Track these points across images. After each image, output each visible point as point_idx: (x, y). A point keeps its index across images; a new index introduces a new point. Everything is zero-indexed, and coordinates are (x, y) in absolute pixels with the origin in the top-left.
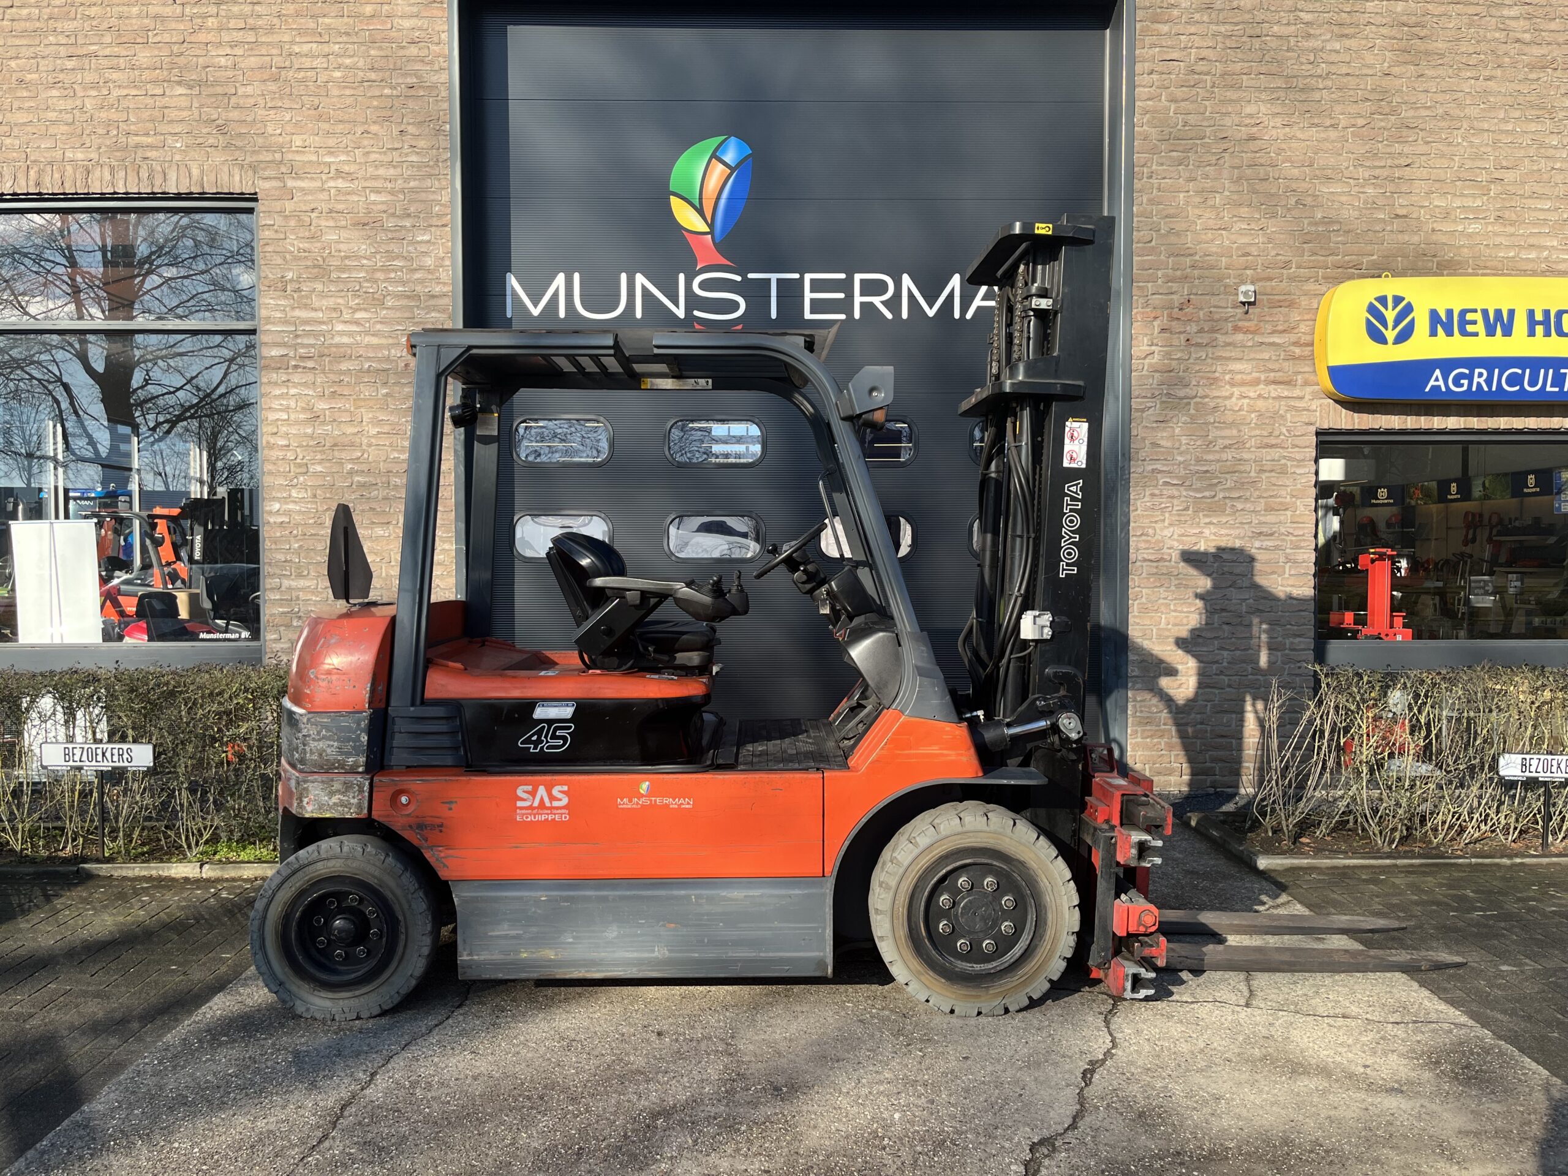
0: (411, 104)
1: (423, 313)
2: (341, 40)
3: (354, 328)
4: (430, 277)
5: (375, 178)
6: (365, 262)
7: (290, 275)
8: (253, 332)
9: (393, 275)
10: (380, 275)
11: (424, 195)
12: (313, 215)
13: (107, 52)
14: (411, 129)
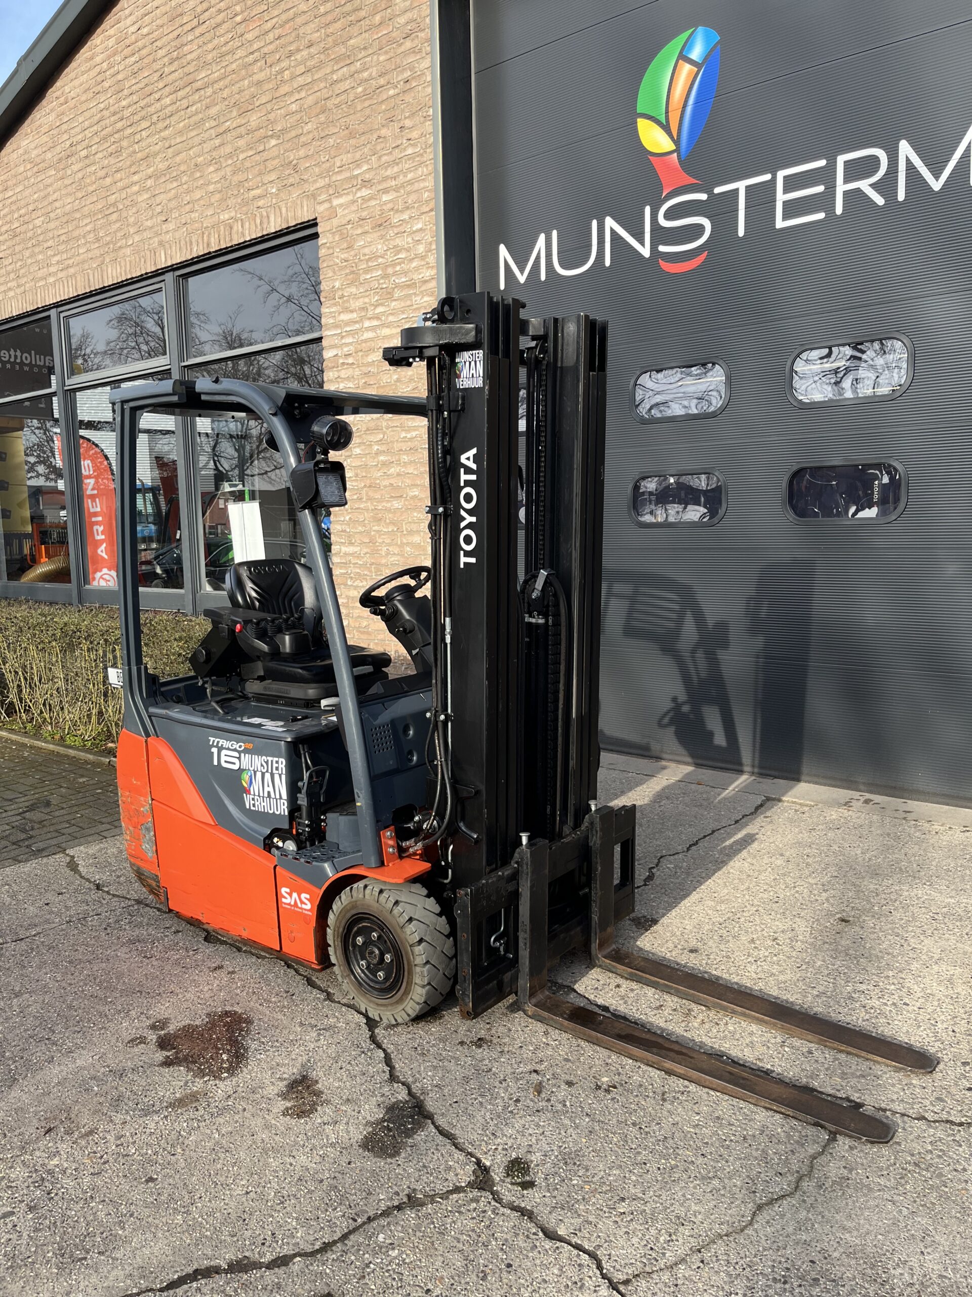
0: (408, 98)
1: (418, 298)
2: (360, 56)
3: (375, 323)
4: (423, 263)
5: (385, 179)
6: (380, 260)
7: (337, 284)
8: (319, 340)
9: (398, 268)
10: (390, 271)
11: (416, 184)
12: (350, 226)
13: (235, 125)
14: (408, 123)
